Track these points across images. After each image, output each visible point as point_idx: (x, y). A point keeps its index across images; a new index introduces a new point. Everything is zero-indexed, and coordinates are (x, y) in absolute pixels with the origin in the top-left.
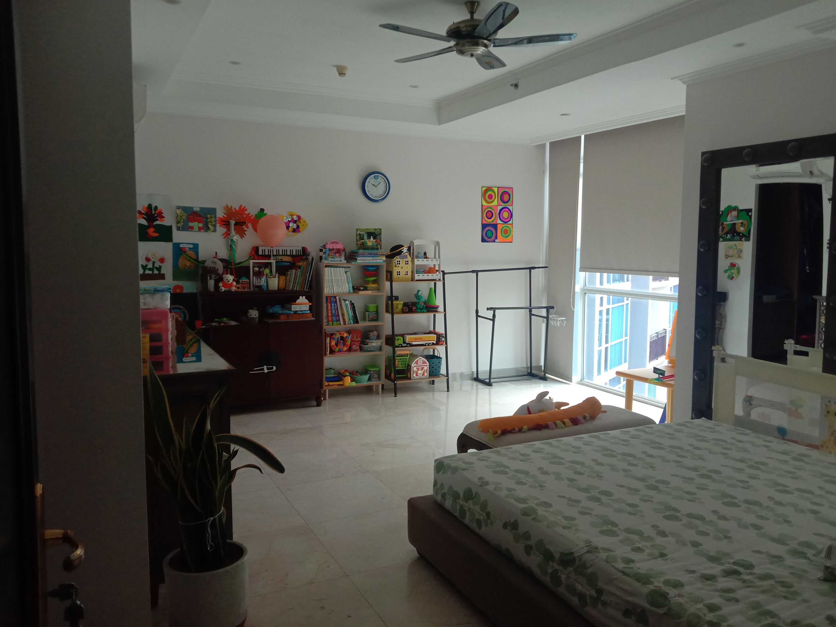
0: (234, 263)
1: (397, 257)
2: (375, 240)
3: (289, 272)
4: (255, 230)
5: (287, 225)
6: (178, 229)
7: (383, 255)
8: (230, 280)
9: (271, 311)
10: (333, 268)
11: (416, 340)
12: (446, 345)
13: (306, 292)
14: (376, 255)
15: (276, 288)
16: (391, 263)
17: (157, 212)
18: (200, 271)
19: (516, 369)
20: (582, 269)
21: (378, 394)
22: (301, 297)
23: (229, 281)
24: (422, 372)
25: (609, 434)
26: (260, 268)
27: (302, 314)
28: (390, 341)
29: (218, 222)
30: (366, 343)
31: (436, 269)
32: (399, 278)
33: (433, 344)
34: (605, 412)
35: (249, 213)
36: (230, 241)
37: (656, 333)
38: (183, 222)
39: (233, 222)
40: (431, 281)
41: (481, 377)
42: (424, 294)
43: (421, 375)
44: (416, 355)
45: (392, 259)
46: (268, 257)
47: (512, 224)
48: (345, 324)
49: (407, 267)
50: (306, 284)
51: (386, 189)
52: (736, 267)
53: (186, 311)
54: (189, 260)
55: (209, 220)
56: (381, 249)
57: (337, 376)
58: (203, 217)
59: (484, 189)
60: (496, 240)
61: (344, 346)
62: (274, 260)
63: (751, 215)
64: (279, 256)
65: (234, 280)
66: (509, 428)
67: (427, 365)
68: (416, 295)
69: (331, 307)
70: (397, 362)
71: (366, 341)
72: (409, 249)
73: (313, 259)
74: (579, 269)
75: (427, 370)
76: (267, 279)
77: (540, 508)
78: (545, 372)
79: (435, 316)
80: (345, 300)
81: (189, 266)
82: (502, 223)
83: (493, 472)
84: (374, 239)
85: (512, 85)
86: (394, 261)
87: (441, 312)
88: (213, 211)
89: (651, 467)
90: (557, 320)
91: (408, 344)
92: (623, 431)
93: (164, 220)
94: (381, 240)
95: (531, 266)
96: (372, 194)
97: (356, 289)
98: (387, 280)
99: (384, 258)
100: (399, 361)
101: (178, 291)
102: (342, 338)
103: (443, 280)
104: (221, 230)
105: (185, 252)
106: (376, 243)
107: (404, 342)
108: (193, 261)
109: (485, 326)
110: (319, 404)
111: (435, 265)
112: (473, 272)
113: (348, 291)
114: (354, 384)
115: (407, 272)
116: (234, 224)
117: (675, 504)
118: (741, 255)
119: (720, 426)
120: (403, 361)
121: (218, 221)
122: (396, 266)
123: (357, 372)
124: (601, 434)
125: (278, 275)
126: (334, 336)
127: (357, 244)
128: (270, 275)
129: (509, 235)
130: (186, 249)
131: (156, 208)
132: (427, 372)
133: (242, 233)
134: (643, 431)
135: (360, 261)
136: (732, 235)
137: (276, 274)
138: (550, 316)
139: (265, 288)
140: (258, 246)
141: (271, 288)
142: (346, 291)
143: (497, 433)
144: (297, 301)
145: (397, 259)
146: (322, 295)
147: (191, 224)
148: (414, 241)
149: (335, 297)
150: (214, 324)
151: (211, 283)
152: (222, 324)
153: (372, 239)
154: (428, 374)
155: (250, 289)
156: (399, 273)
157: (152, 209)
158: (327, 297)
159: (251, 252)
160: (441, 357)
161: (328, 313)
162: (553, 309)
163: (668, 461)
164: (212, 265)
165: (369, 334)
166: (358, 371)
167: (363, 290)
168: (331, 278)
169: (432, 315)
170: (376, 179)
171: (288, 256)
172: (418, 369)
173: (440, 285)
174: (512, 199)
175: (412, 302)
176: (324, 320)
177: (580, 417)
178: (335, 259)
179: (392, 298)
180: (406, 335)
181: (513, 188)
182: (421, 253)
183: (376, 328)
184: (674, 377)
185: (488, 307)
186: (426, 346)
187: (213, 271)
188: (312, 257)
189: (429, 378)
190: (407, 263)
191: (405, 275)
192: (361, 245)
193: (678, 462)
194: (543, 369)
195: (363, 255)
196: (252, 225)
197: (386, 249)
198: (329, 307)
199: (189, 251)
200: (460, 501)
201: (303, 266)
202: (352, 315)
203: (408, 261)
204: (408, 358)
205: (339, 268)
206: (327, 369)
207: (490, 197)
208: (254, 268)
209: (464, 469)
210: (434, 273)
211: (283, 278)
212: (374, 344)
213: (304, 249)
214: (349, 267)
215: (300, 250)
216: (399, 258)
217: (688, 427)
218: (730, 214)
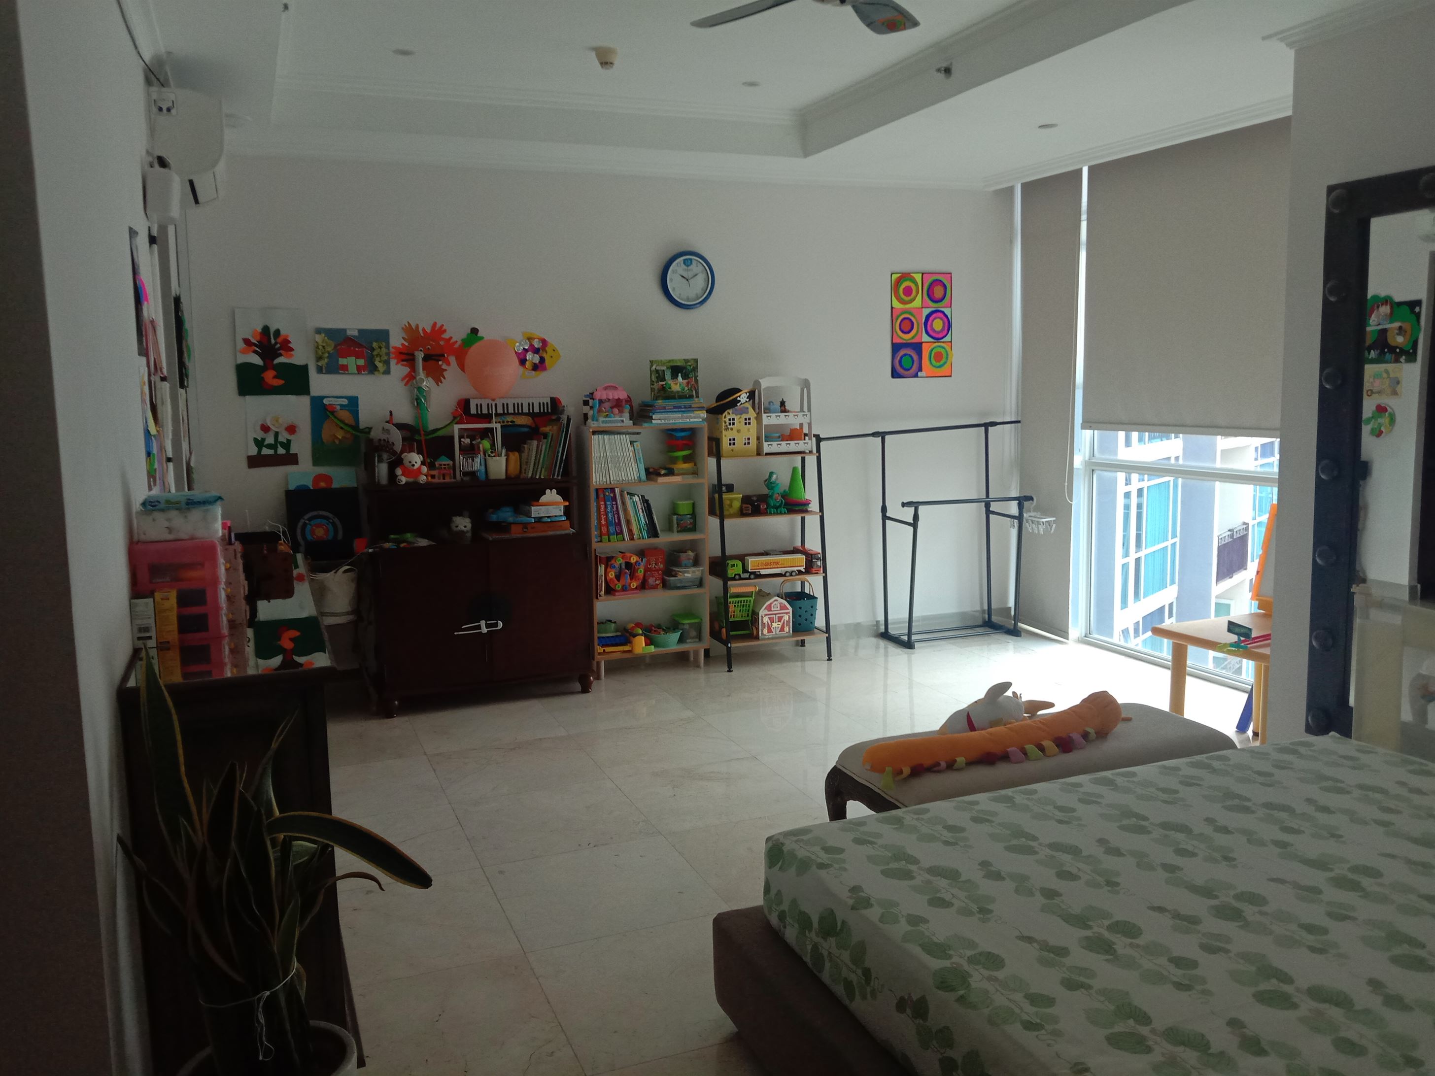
0: (425, 432)
1: (728, 411)
2: (686, 381)
3: (526, 446)
4: (462, 367)
5: (522, 357)
6: (320, 370)
7: (701, 408)
8: (416, 462)
9: (494, 517)
10: (608, 436)
11: (768, 565)
12: (824, 575)
13: (558, 482)
14: (689, 409)
15: (503, 476)
16: (718, 423)
17: (279, 340)
18: (363, 448)
19: (963, 615)
20: (1088, 424)
21: (698, 666)
22: (548, 491)
23: (413, 465)
24: (780, 626)
25: (1134, 774)
26: (472, 438)
27: (552, 523)
28: (718, 567)
29: (394, 356)
30: (673, 573)
31: (804, 432)
32: (732, 450)
33: (800, 572)
34: (1128, 720)
35: (451, 338)
36: (416, 390)
37: (1229, 531)
38: (328, 357)
39: (420, 355)
40: (796, 455)
41: (892, 631)
42: (783, 479)
43: (778, 630)
44: (769, 594)
45: (720, 415)
46: (488, 418)
47: (951, 342)
48: (632, 539)
49: (749, 430)
50: (557, 467)
51: (706, 283)
52: (1387, 413)
53: (336, 520)
54: (342, 428)
55: (375, 353)
56: (697, 397)
57: (620, 636)
58: (365, 348)
59: (895, 276)
60: (919, 374)
61: (631, 579)
62: (499, 422)
63: (1419, 313)
64: (508, 416)
65: (423, 463)
66: (927, 762)
67: (789, 613)
68: (766, 481)
69: (606, 507)
70: (731, 609)
71: (674, 569)
72: (752, 395)
73: (569, 420)
74: (1082, 424)
75: (788, 622)
76: (485, 460)
77: (976, 970)
78: (1016, 619)
79: (803, 519)
80: (631, 494)
81: (340, 438)
82: (931, 340)
83: (883, 872)
84: (685, 379)
85: (939, 70)
86: (723, 419)
87: (815, 513)
88: (383, 335)
89: (1226, 858)
90: (1038, 522)
91: (751, 573)
92: (1164, 767)
93: (292, 356)
94: (696, 381)
95: (988, 421)
96: (680, 294)
97: (652, 473)
98: (710, 454)
99: (704, 414)
100: (735, 606)
101: (323, 484)
102: (628, 565)
103: (817, 452)
104: (399, 370)
105: (333, 413)
106: (687, 386)
107: (745, 570)
108: (349, 429)
109: (900, 535)
110: (585, 689)
111: (801, 425)
112: (875, 434)
113: (636, 478)
114: (652, 649)
115: (749, 439)
116: (423, 359)
117: (1279, 959)
118: (1398, 389)
119: (1369, 752)
120: (743, 605)
121: (394, 353)
122: (728, 428)
123: (659, 627)
124: (1118, 774)
125: (507, 451)
126: (613, 562)
127: (652, 390)
128: (492, 452)
129: (945, 363)
130: (336, 408)
131: (277, 332)
132: (788, 624)
133: (437, 375)
134: (1208, 767)
135: (659, 422)
136: (1379, 351)
137: (502, 449)
138: (1025, 515)
139: (482, 477)
140: (468, 398)
141: (492, 476)
142: (633, 478)
143: (901, 772)
144: (541, 498)
145: (728, 415)
146: (589, 487)
147: (342, 361)
148: (760, 380)
149: (613, 490)
150: (387, 545)
151: (382, 470)
152: (402, 545)
153: (680, 378)
154: (791, 629)
155: (455, 477)
156: (732, 442)
157: (270, 335)
158: (597, 490)
159: (456, 410)
160: (815, 596)
161: (599, 519)
162: (1031, 501)
163: (1262, 843)
164: (384, 437)
165: (679, 557)
166: (659, 625)
167: (665, 475)
168: (605, 454)
169: (798, 518)
170: (688, 266)
171: (526, 414)
172: (772, 620)
173: (811, 461)
174: (950, 295)
175: (760, 495)
176: (592, 533)
177: (1076, 736)
178: (611, 417)
179: (720, 488)
180: (748, 558)
181: (950, 274)
182: (774, 403)
183: (693, 545)
184: (1270, 639)
185: (905, 502)
186: (786, 576)
187: (384, 446)
188: (568, 416)
189: (793, 636)
190: (747, 421)
191: (745, 444)
192: (659, 390)
193: (1283, 845)
194: (1013, 613)
195: (664, 410)
196: (456, 359)
197: (707, 397)
198: (603, 507)
199: (341, 411)
200: (813, 935)
201: (551, 433)
202: (646, 522)
203: (749, 419)
204: (752, 599)
205: (619, 436)
206: (602, 623)
207: (908, 291)
208: (462, 440)
209: (822, 866)
210: (801, 440)
211: (515, 456)
212: (689, 574)
213: (555, 402)
214: (638, 433)
215: (547, 403)
216: (732, 413)
217: (1301, 756)
218: (1375, 311)
